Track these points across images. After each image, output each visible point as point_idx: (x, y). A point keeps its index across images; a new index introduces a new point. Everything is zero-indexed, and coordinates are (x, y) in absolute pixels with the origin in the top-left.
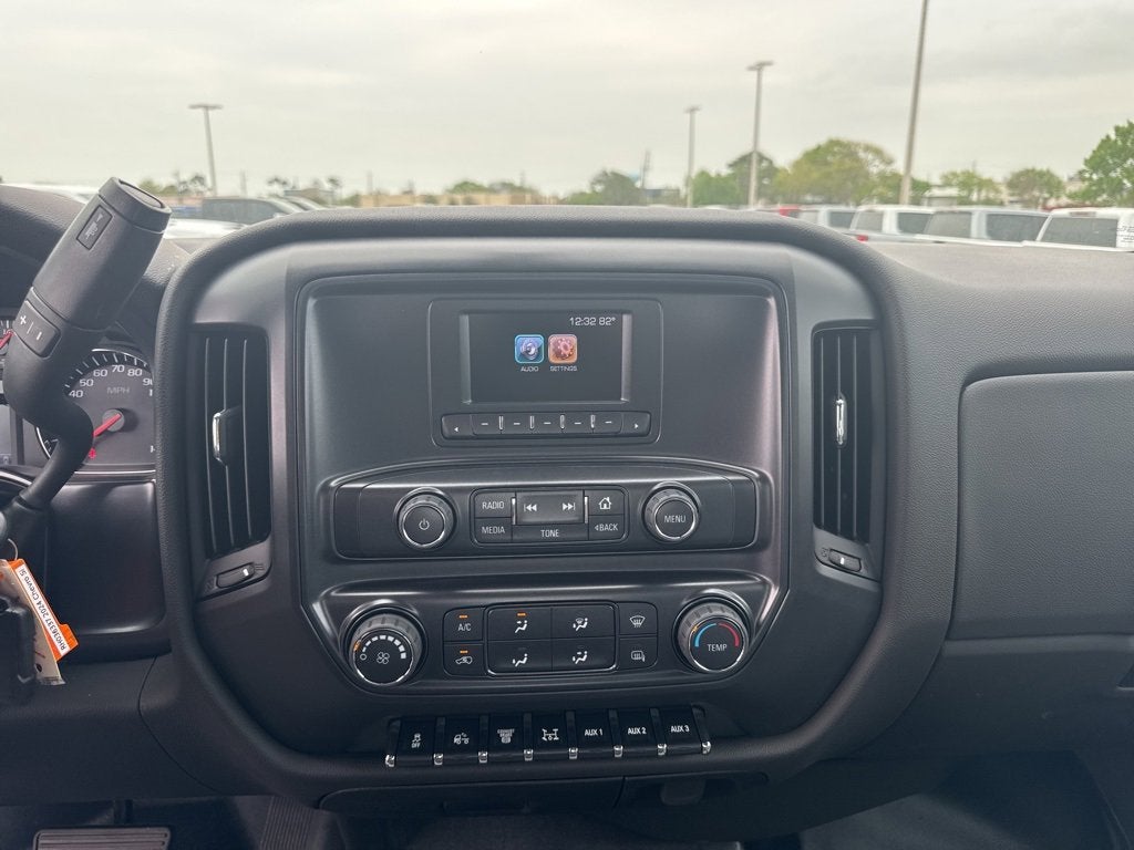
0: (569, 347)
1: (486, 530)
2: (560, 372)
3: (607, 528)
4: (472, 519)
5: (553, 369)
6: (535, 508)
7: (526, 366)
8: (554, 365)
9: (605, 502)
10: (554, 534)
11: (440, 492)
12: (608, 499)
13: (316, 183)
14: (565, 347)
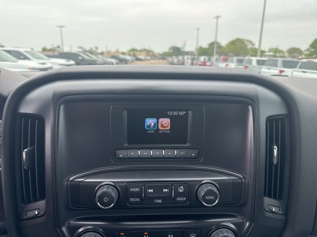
0: (167, 123)
1: (131, 200)
2: (163, 133)
3: (182, 199)
4: (126, 195)
5: (160, 132)
6: (152, 191)
7: (150, 130)
8: (161, 130)
9: (181, 188)
10: (160, 201)
11: (112, 184)
12: (182, 187)
13: (92, 49)
14: (165, 123)
